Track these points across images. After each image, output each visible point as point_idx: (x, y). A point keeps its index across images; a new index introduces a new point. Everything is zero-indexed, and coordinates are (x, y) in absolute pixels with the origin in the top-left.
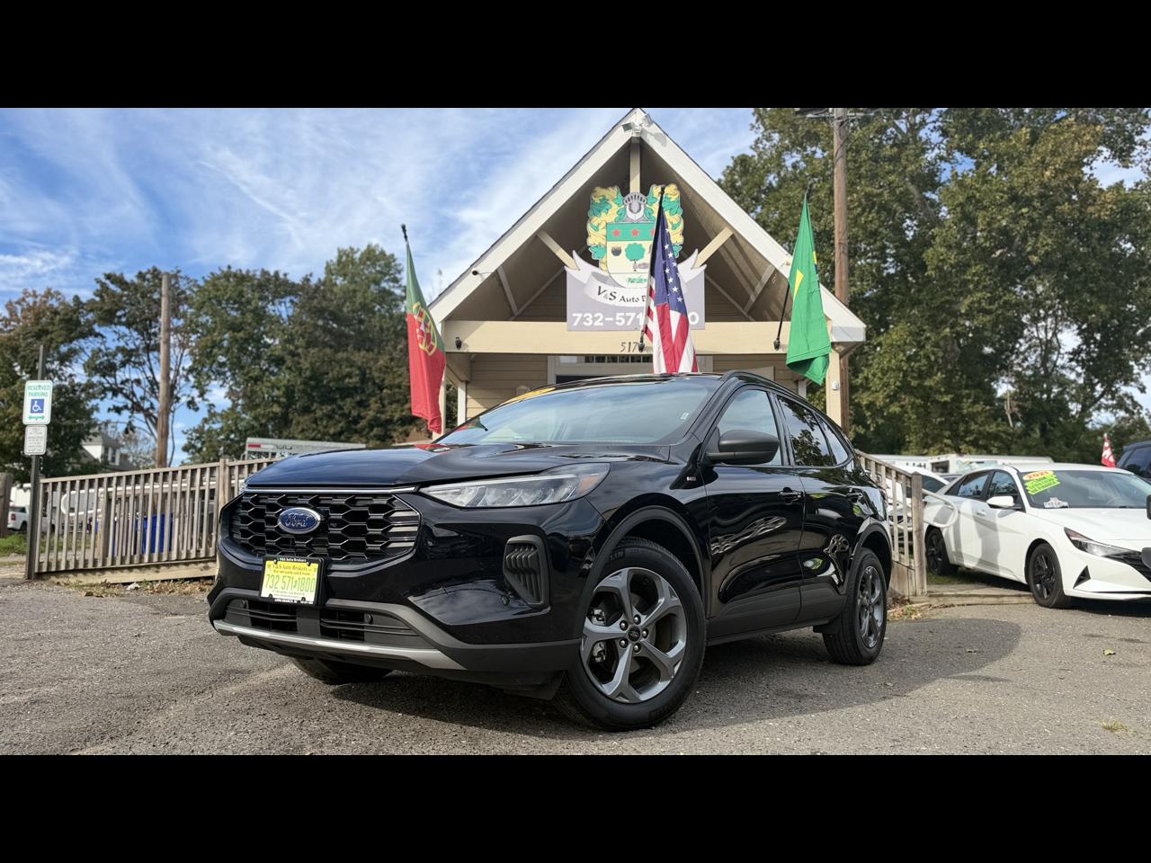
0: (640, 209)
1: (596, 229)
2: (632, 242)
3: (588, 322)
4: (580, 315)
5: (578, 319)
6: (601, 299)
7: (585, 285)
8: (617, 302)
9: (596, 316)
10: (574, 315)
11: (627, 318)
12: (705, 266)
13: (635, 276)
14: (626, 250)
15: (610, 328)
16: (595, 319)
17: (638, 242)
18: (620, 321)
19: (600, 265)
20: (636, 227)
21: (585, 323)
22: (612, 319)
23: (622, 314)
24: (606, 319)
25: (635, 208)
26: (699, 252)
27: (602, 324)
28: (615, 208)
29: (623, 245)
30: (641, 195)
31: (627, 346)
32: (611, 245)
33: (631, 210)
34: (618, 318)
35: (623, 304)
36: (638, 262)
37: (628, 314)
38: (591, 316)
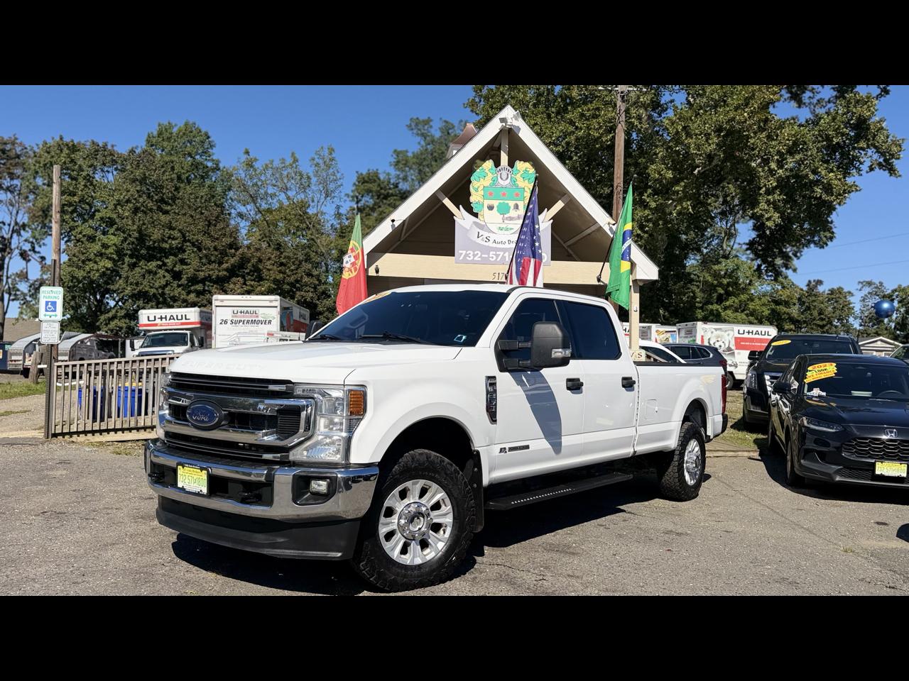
0: (507, 178)
1: (477, 190)
2: (502, 201)
3: (470, 257)
4: (464, 252)
5: (463, 256)
6: (479, 241)
7: (468, 230)
8: (490, 244)
9: (476, 253)
10: (460, 252)
11: (497, 256)
12: (552, 221)
13: (504, 226)
14: (497, 207)
15: (485, 262)
16: (474, 256)
17: (506, 202)
18: (492, 257)
19: (479, 216)
20: (504, 190)
21: (468, 258)
22: (486, 256)
23: (494, 253)
24: (483, 256)
25: (504, 177)
26: (548, 210)
27: (479, 259)
28: (490, 176)
29: (495, 203)
30: (509, 168)
31: (497, 275)
32: (487, 203)
33: (501, 177)
34: (491, 256)
35: (494, 245)
36: (506, 216)
37: (498, 253)
38: (472, 253)
